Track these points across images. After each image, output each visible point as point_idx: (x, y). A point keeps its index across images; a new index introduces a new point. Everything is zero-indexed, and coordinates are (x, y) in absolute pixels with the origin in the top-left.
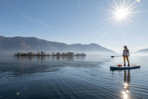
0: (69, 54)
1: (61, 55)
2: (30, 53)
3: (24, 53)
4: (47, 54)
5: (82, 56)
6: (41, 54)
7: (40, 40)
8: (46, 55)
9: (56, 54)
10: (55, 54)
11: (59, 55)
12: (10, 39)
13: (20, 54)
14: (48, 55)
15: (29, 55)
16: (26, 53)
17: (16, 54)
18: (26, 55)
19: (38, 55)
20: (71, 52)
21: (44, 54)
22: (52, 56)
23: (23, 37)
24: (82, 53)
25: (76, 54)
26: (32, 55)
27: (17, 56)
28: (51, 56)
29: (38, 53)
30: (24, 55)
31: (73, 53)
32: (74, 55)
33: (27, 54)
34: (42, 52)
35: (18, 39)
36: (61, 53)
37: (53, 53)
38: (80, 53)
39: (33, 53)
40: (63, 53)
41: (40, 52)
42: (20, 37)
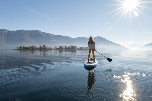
0: (72, 48)
1: (63, 49)
2: (32, 47)
3: (26, 47)
4: (50, 47)
5: (85, 49)
6: (43, 47)
7: (44, 33)
8: (48, 48)
9: (59, 47)
10: (57, 48)
11: (62, 48)
12: (13, 32)
13: (22, 47)
14: (51, 49)
15: (32, 48)
16: (28, 47)
17: (19, 47)
18: (29, 49)
19: (40, 49)
20: (74, 45)
21: (46, 48)
22: (55, 49)
23: (27, 31)
24: (85, 47)
25: (80, 47)
26: (34, 48)
27: (19, 49)
28: (53, 49)
29: (40, 46)
30: (26, 49)
31: (76, 47)
32: (77, 49)
33: (30, 47)
34: (44, 46)
35: (22, 32)
36: (64, 47)
37: (56, 46)
38: (83, 47)
39: (36, 47)
40: (66, 46)
41: (42, 46)
42: (23, 30)
